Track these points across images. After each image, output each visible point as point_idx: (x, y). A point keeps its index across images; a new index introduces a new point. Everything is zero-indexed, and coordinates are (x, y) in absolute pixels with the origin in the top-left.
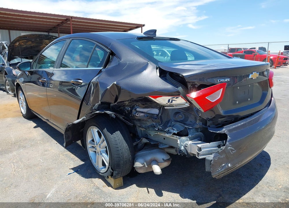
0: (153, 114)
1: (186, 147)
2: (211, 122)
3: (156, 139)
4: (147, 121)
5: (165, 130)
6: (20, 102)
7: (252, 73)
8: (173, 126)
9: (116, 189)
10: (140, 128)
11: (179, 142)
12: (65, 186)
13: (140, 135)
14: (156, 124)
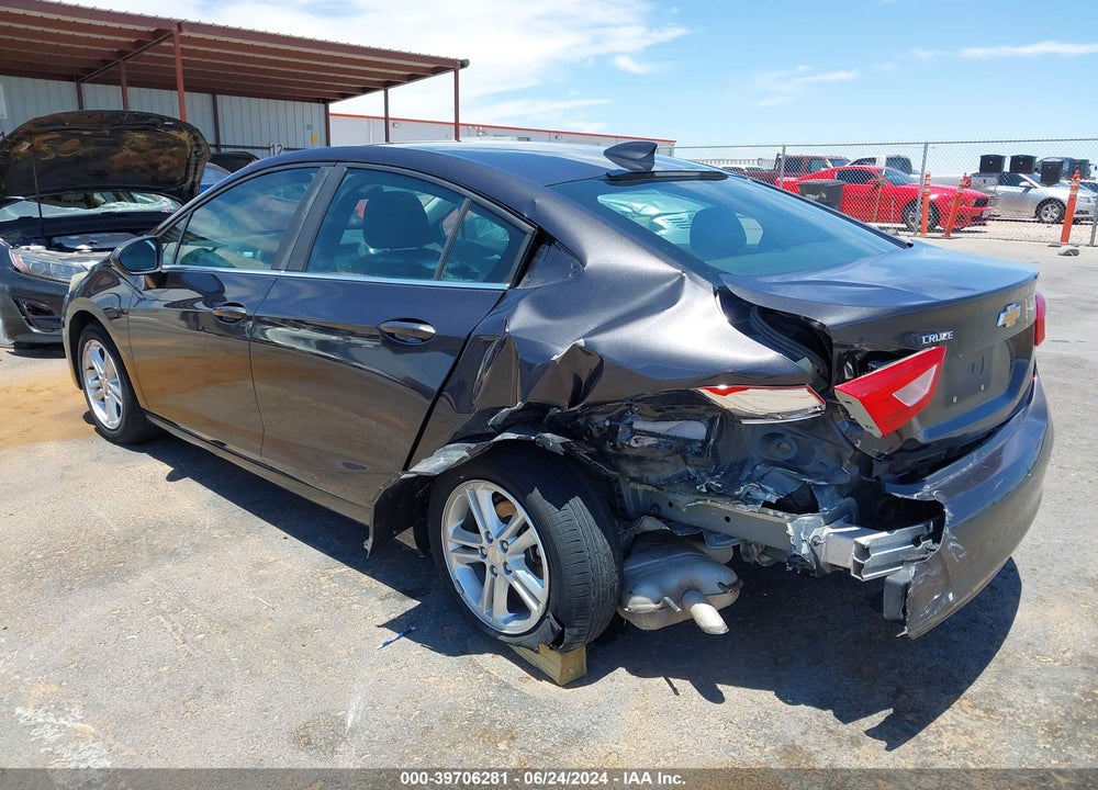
0: (689, 441)
1: (816, 544)
2: (885, 465)
3: (695, 521)
4: (667, 461)
5: (737, 493)
6: (89, 382)
7: (1005, 310)
8: (761, 479)
9: (566, 686)
10: (632, 485)
11: (790, 531)
12: (393, 685)
13: (630, 507)
14: (698, 472)
